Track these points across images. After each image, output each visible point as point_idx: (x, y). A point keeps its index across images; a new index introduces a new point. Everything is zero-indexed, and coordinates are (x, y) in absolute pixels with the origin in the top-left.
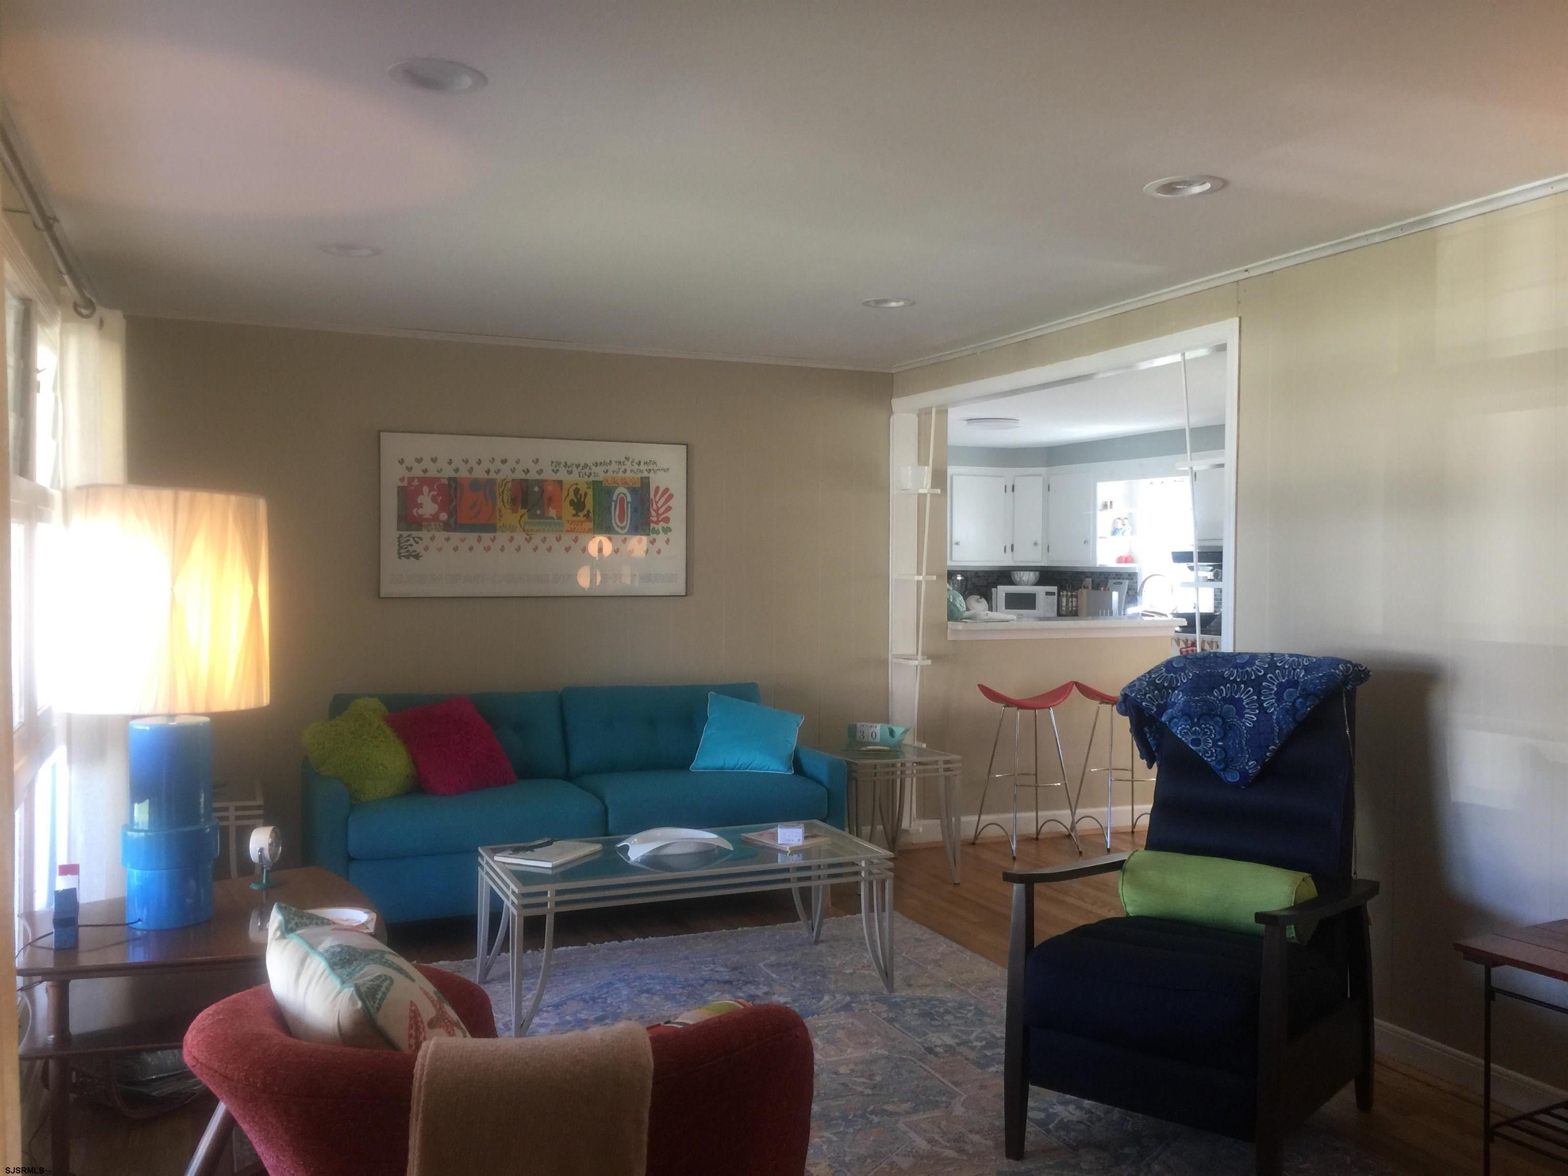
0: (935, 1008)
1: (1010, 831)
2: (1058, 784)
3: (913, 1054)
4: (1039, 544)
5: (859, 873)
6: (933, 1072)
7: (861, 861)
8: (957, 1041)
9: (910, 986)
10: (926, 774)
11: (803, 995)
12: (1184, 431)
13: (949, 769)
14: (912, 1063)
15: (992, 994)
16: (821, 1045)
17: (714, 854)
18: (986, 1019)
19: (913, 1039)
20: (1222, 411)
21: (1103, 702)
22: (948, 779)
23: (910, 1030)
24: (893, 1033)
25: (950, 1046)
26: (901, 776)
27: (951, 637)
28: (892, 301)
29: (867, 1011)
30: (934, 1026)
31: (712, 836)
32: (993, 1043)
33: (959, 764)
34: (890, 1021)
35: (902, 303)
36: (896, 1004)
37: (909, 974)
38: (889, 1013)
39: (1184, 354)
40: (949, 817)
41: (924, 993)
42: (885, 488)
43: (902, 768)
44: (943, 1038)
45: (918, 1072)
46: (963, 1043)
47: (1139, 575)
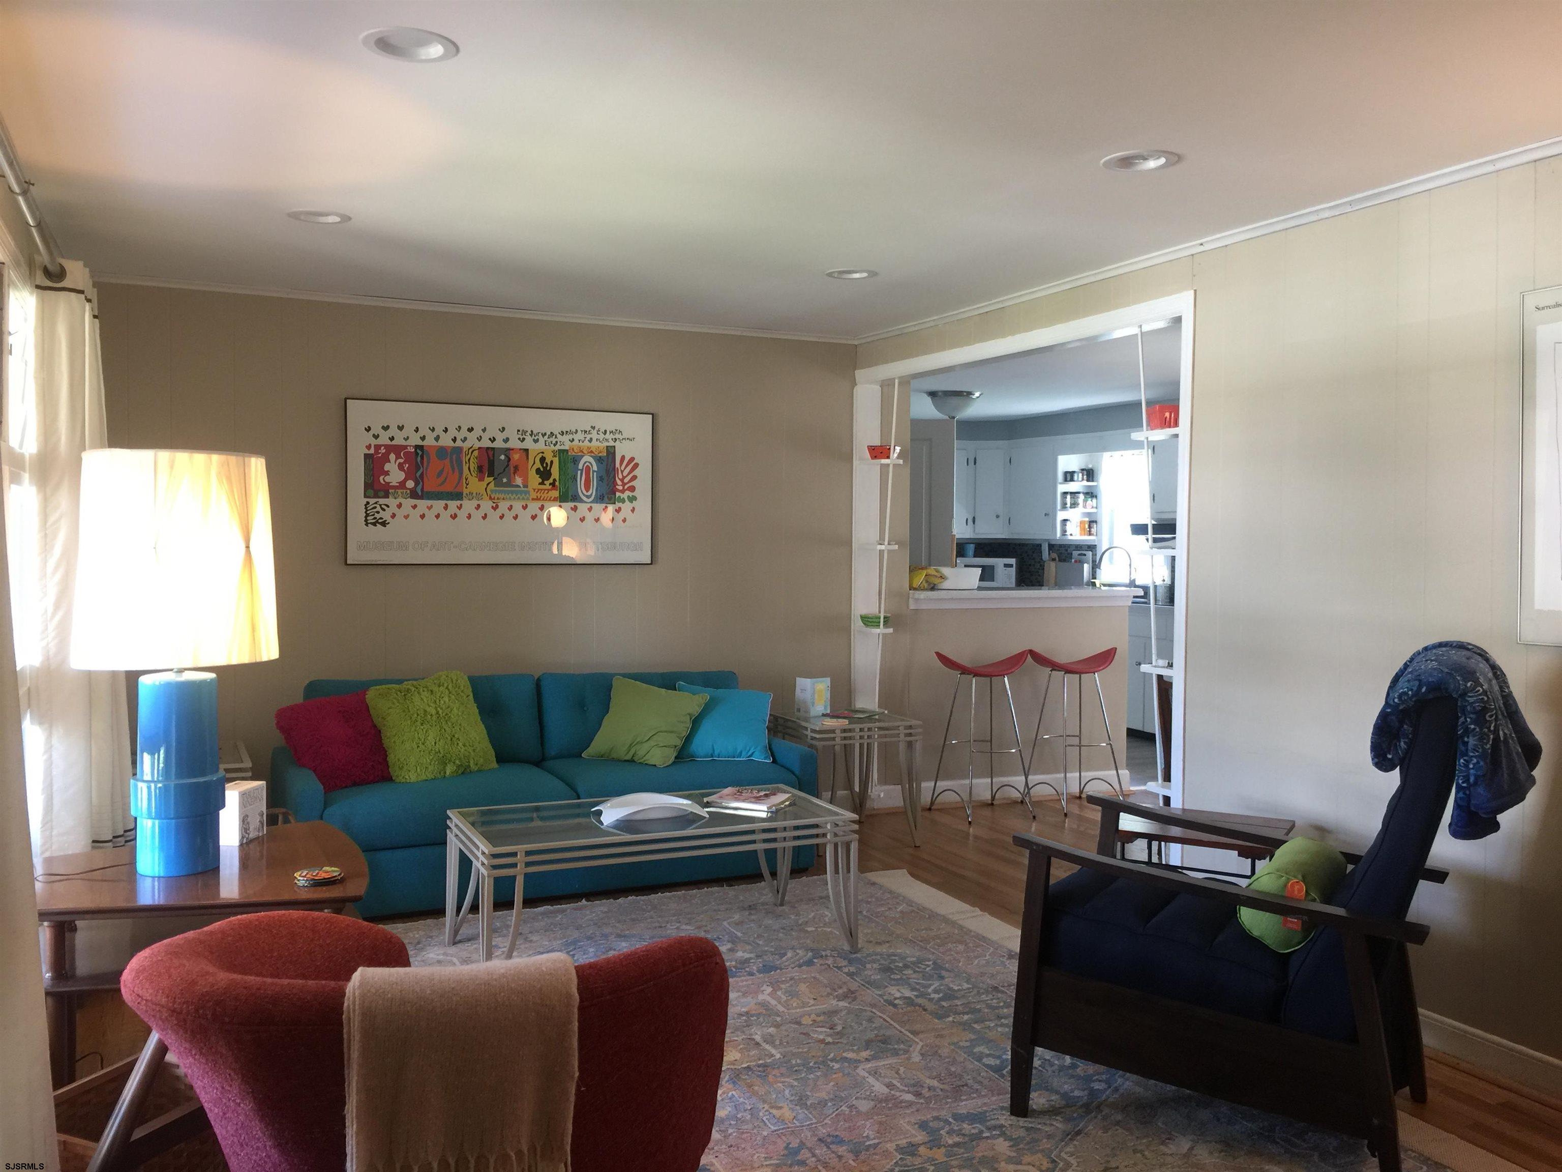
0: (894, 962)
1: (966, 797)
2: (1013, 751)
3: (873, 1006)
4: (1001, 518)
5: (824, 835)
6: (892, 1022)
7: (826, 823)
8: (915, 993)
9: (871, 942)
10: (888, 740)
11: (766, 951)
12: (1141, 404)
13: (910, 735)
14: (872, 1014)
15: (950, 950)
16: (784, 998)
17: (689, 819)
18: (944, 973)
19: (873, 992)
20: (1177, 384)
21: (1055, 670)
22: (910, 745)
23: (870, 983)
24: (854, 986)
25: (909, 998)
26: (861, 741)
27: (912, 606)
28: (856, 272)
29: (829, 966)
30: (894, 979)
31: (685, 802)
32: (950, 995)
33: (920, 730)
34: (851, 975)
35: (865, 275)
36: (857, 959)
37: (869, 931)
38: (850, 968)
39: (1141, 326)
40: (910, 782)
41: (883, 949)
42: (848, 458)
43: (862, 734)
44: (903, 991)
45: (878, 1023)
46: (922, 995)
47: (1098, 547)
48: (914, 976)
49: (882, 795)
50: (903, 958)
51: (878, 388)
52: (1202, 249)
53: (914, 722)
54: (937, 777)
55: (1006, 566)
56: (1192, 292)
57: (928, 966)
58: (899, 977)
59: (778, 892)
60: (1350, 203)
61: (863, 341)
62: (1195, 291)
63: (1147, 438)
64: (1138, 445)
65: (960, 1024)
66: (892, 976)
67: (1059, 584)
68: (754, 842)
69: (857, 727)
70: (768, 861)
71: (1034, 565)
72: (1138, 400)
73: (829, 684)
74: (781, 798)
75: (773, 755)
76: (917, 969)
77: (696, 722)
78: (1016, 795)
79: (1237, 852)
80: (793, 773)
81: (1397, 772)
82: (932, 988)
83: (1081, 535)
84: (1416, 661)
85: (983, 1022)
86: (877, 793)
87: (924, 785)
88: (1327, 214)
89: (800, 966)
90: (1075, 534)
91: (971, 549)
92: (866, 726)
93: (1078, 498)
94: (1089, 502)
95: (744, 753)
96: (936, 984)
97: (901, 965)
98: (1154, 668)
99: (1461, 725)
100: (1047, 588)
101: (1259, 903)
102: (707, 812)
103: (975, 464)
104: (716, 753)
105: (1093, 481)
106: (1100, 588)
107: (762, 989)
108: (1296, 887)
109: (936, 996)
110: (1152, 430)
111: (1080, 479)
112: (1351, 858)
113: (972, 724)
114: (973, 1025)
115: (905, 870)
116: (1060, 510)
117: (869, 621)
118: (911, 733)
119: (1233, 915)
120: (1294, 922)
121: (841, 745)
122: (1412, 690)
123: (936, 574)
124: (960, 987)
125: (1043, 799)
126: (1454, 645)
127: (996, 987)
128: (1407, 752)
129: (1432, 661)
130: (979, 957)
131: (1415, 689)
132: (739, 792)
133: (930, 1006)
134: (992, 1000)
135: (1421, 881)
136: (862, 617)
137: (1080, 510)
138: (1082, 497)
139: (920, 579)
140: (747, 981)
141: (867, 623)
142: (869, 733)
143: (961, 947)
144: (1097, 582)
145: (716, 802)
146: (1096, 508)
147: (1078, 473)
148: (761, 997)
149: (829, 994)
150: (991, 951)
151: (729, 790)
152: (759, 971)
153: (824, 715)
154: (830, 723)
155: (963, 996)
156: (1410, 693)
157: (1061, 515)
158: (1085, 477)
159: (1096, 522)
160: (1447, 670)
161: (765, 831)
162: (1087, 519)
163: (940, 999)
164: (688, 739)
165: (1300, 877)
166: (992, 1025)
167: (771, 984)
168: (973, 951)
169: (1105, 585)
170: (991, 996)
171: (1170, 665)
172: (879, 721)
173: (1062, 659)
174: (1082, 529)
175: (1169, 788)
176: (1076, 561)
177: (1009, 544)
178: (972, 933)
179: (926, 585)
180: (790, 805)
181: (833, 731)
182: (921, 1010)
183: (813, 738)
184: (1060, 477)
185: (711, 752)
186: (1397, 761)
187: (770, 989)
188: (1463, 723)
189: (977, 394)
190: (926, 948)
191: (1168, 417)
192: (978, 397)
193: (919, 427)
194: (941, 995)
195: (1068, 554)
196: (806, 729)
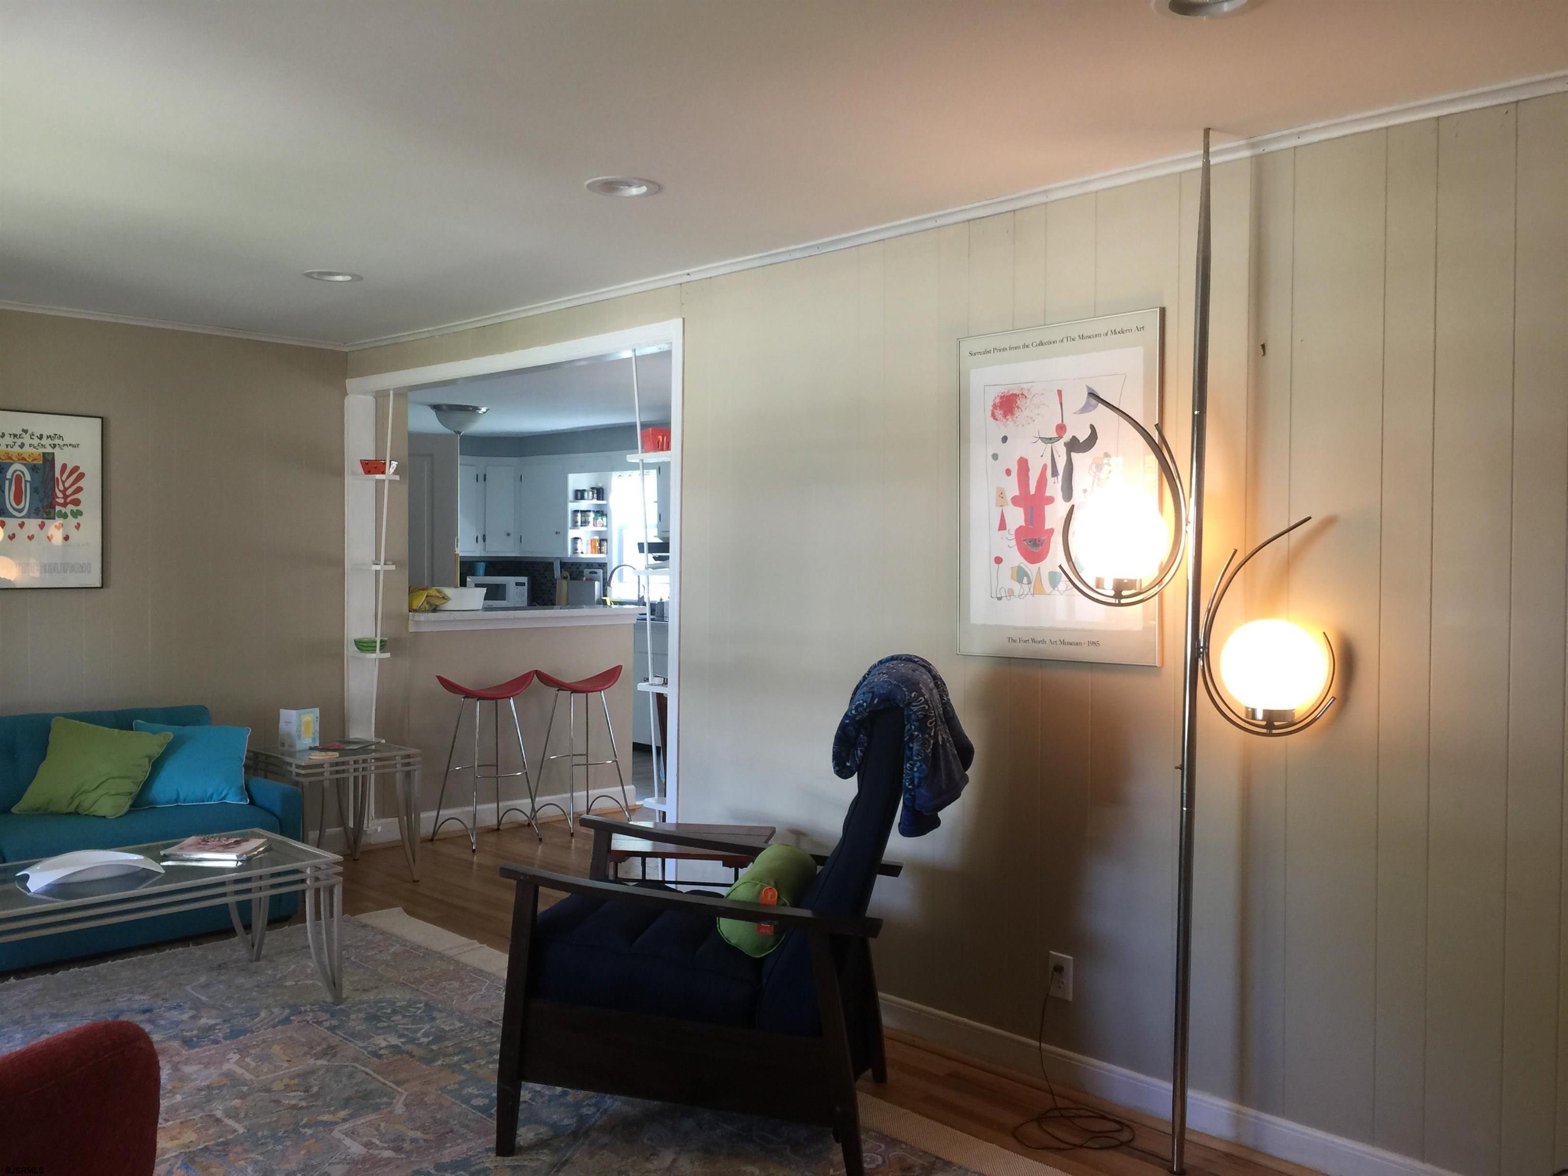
0: (382, 1009)
1: (470, 825)
2: (519, 774)
3: (356, 1059)
4: (512, 535)
5: (303, 881)
6: (375, 1075)
7: (307, 868)
8: (403, 1040)
9: (358, 990)
10: (386, 770)
11: (236, 1014)
12: (636, 426)
13: (408, 764)
14: (354, 1069)
15: (444, 988)
16: (253, 1064)
17: (138, 876)
18: (435, 1014)
19: (356, 1044)
20: (667, 408)
21: (562, 690)
22: (408, 775)
23: (355, 1035)
24: (335, 1040)
25: (396, 1046)
26: (356, 774)
27: (412, 629)
28: (338, 274)
29: (308, 1022)
30: (381, 1028)
31: (136, 857)
32: (440, 1036)
33: (419, 759)
34: (332, 1029)
35: (348, 278)
36: (343, 1011)
37: (357, 978)
38: (333, 1022)
39: (634, 350)
40: (408, 815)
41: (371, 996)
42: (339, 472)
43: (357, 766)
44: (389, 1039)
45: (359, 1077)
46: (412, 1041)
47: (608, 564)
48: (405, 1021)
49: (379, 829)
50: (392, 1003)
51: (370, 400)
52: (688, 278)
53: (412, 751)
54: (440, 805)
55: (517, 584)
56: (681, 320)
57: (420, 1008)
58: (386, 1024)
59: (253, 946)
60: (818, 246)
61: (354, 349)
62: (684, 319)
63: (642, 460)
64: (633, 467)
65: (449, 1066)
66: (379, 1025)
67: (573, 602)
68: (224, 895)
69: (351, 759)
70: (240, 915)
71: (546, 584)
72: (634, 423)
73: (318, 714)
74: (255, 844)
75: (250, 796)
76: (407, 1014)
77: (157, 765)
78: (522, 818)
79: (721, 862)
80: (272, 813)
81: (855, 778)
82: (423, 1031)
83: (592, 553)
84: (872, 673)
85: (474, 1061)
86: (374, 828)
87: (423, 815)
88: (798, 255)
89: (274, 1026)
90: (586, 552)
91: (481, 567)
92: (360, 757)
93: (589, 516)
94: (599, 520)
95: (215, 796)
96: (427, 1027)
97: (389, 1011)
98: (650, 688)
99: (907, 732)
100: (559, 607)
101: (738, 912)
102: (163, 866)
103: (485, 480)
104: (182, 797)
105: (603, 500)
106: (610, 607)
107: (229, 1057)
108: (770, 893)
109: (426, 1040)
110: (646, 452)
111: (590, 498)
112: (819, 859)
113: (476, 748)
114: (464, 1066)
115: (400, 908)
116: (571, 529)
117: (364, 646)
118: (409, 763)
119: (713, 926)
120: (767, 928)
121: (330, 780)
122: (866, 702)
123: (438, 594)
124: (452, 1027)
125: (550, 820)
126: (903, 658)
127: (491, 1022)
128: (863, 759)
129: (884, 673)
130: (475, 992)
131: (869, 700)
132: (204, 840)
133: (417, 1052)
134: (485, 1036)
135: (878, 876)
136: (355, 641)
137: (590, 528)
138: (592, 515)
139: (420, 600)
140: (209, 1050)
141: (361, 647)
142: (364, 765)
143: (456, 984)
144: (608, 600)
145: (175, 855)
146: (607, 526)
147: (588, 491)
148: (226, 1067)
149: (305, 1054)
150: (487, 984)
151: (192, 839)
152: (225, 1038)
153: (311, 749)
154: (317, 757)
155: (455, 1036)
156: (865, 704)
157: (572, 533)
158: (595, 495)
159: (606, 540)
160: (895, 682)
161: (237, 881)
162: (597, 538)
163: (429, 1043)
164: (147, 784)
165: (772, 883)
166: (483, 1062)
167: (239, 1051)
168: (469, 987)
169: (615, 603)
170: (483, 1032)
171: (665, 683)
172: (375, 751)
173: (569, 678)
174: (593, 547)
175: (664, 803)
176: (587, 579)
177: (521, 562)
178: (469, 968)
179: (427, 607)
180: (264, 851)
181: (321, 766)
182: (408, 1057)
183: (298, 775)
184: (571, 495)
185: (175, 796)
186: (854, 769)
187: (236, 1057)
188: (909, 730)
189: (484, 410)
190: (418, 990)
191: (661, 440)
192: (484, 413)
193: (417, 440)
194: (431, 1038)
195: (580, 572)
196: (291, 764)
